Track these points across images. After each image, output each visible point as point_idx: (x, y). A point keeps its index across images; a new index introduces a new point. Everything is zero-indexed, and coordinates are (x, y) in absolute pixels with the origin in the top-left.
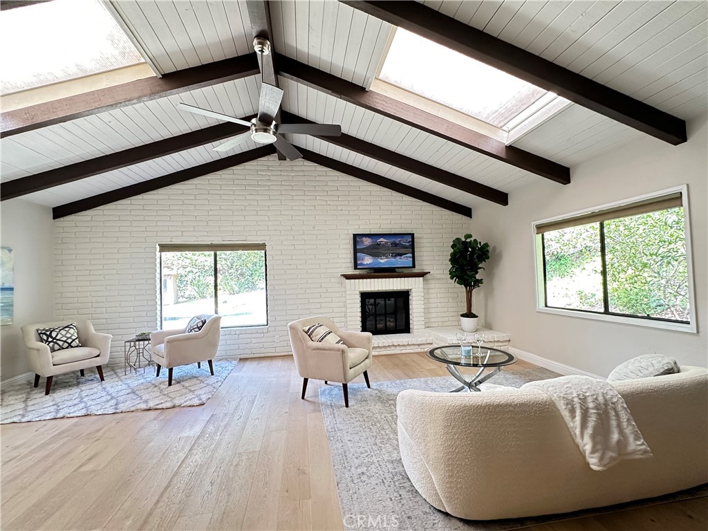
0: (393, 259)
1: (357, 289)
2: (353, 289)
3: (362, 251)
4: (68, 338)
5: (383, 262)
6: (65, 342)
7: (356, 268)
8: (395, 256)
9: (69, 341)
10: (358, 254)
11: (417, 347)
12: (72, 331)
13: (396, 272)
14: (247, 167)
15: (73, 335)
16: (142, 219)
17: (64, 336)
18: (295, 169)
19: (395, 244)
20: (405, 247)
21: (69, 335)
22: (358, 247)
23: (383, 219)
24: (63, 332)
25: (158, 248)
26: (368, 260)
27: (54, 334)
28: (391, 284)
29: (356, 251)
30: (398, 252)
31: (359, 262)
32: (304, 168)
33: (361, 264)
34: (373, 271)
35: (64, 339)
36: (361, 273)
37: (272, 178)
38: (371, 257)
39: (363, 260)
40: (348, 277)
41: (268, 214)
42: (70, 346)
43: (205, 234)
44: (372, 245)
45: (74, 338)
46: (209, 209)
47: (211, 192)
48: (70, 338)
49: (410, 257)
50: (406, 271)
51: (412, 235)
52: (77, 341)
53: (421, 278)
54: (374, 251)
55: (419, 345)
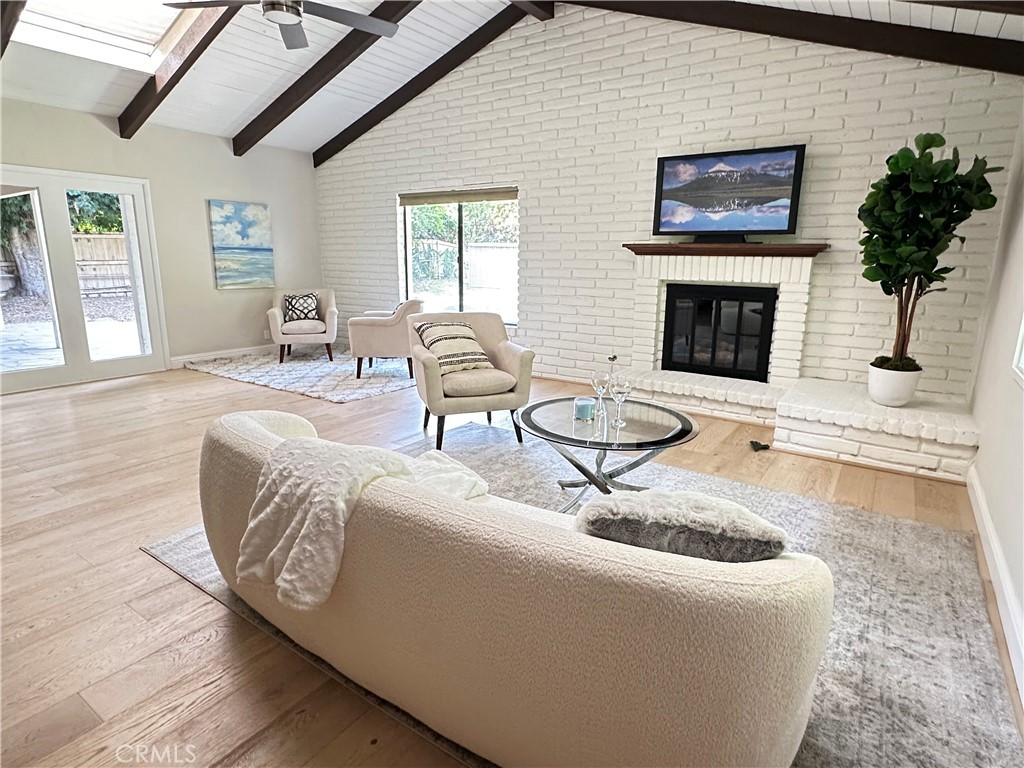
0: (741, 213)
1: (655, 274)
2: (647, 275)
3: (675, 195)
4: (305, 308)
5: (718, 219)
6: (302, 311)
7: (656, 232)
8: (747, 205)
9: (306, 311)
10: (665, 203)
11: (748, 411)
12: (309, 301)
13: (744, 241)
14: (496, 49)
15: (309, 305)
16: (382, 159)
17: (301, 305)
18: (568, 31)
19: (751, 175)
20: (777, 182)
21: (305, 305)
22: (665, 187)
23: (737, 117)
24: (301, 301)
25: (398, 198)
26: (683, 216)
27: (294, 302)
28: (730, 268)
29: (660, 195)
30: (754, 195)
31: (663, 220)
32: (584, 27)
33: (669, 224)
34: (691, 238)
35: (301, 308)
36: (666, 242)
37: (532, 60)
38: (691, 208)
39: (673, 213)
40: (640, 250)
41: (523, 133)
42: (306, 317)
43: (444, 175)
44: (698, 179)
45: (310, 308)
46: (448, 134)
47: (451, 104)
48: (306, 308)
49: (784, 207)
50: (768, 241)
51: (800, 150)
52: (314, 313)
53: (808, 261)
54: (699, 194)
55: (754, 408)
